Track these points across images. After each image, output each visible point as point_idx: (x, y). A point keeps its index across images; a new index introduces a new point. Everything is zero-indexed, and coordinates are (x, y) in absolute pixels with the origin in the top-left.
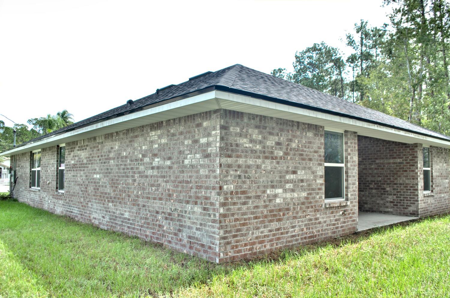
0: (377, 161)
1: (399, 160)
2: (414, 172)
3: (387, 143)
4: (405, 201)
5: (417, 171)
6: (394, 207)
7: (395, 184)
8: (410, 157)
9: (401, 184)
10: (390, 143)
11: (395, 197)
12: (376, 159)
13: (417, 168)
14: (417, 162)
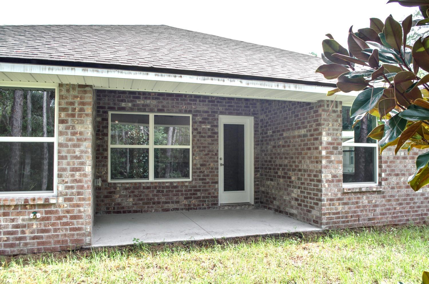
0: (285, 135)
1: (303, 132)
2: (318, 151)
3: (293, 105)
4: (309, 200)
5: (320, 148)
6: (298, 208)
7: (300, 170)
8: (314, 127)
9: (305, 171)
10: (295, 104)
11: (299, 190)
12: (283, 130)
13: (321, 143)
14: (320, 134)
